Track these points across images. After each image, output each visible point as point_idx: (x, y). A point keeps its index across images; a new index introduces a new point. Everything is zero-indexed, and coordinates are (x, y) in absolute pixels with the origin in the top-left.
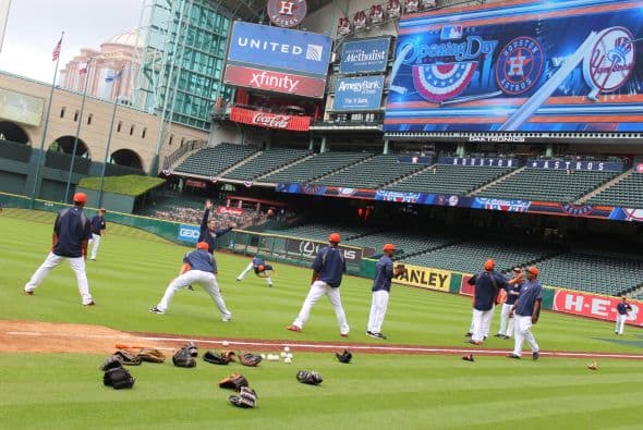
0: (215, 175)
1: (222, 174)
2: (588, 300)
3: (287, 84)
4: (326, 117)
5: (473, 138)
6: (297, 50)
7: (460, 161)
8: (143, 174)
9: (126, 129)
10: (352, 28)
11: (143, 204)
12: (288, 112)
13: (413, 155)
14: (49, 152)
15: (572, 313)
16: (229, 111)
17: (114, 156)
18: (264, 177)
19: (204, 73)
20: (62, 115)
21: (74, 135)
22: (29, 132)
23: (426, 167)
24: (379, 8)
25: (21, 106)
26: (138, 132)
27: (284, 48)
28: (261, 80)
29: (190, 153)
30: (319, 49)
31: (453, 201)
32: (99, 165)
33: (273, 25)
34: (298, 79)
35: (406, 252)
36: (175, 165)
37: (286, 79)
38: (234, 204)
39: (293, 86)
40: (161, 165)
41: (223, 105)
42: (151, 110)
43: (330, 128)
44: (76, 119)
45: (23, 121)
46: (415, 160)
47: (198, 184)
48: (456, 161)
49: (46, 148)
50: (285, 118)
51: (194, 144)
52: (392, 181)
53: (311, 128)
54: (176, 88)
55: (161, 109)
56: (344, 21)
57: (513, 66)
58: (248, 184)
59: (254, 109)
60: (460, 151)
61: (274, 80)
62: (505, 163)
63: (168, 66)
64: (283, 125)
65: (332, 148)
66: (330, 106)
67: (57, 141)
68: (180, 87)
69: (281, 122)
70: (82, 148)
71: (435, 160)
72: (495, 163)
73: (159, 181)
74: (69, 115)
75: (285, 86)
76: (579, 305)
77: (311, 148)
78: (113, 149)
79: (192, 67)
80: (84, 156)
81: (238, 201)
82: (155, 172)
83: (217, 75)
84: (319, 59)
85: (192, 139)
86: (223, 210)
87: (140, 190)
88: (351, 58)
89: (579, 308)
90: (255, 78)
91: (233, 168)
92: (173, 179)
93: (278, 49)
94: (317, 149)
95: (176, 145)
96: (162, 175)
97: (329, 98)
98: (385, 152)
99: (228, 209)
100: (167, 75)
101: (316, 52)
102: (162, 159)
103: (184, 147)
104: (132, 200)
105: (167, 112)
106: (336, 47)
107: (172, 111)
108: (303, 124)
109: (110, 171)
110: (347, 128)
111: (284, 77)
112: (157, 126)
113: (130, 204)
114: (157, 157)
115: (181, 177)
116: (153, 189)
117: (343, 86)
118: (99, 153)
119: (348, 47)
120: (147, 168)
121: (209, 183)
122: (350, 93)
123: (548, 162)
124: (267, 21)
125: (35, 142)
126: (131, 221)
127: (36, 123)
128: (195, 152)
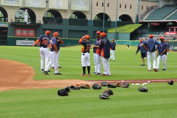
0: (163, 19)
1: (166, 18)
8: (133, 23)
9: (123, 6)
11: (134, 36)
14: (94, 20)
17: (120, 18)
20: (97, 5)
21: (103, 12)
22: (85, 14)
25: (81, 4)
26: (128, 7)
29: (151, 12)
32: (114, 22)
36: (145, 18)
38: (172, 30)
40: (139, 19)
44: (103, 6)
45: (82, 10)
47: (156, 24)
49: (93, 19)
51: (152, 8)
67: (97, 15)
70: (107, 17)
73: (140, 25)
74: (100, 5)
78: (119, 15)
80: (109, 20)
81: (174, 28)
82: (137, 22)
85: (151, 6)
86: (168, 33)
87: (132, 31)
91: (170, 15)
92: (145, 24)
95: (145, 9)
96: (140, 23)
99: (170, 33)
102: (139, 16)
103: (148, 10)
104: (129, 34)
109: (119, 24)
112: (135, 3)
113: (129, 36)
114: (138, 16)
115: (148, 22)
116: (138, 29)
118: (114, 18)
120: (134, 20)
121: (160, 23)
125: (89, 18)
126: (130, 43)
127: (88, 10)
128: (153, 11)
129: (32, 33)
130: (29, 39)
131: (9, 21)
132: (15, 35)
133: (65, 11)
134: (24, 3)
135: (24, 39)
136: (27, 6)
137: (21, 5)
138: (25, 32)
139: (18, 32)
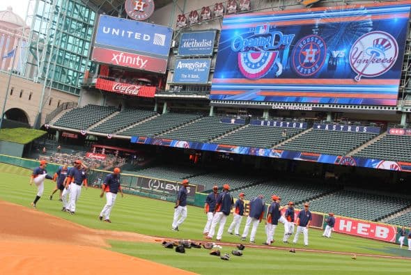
0: (84, 129)
1: (90, 128)
2: (355, 224)
3: (139, 63)
4: (167, 87)
5: (275, 106)
6: (146, 37)
7: (266, 123)
8: (29, 127)
9: (16, 93)
10: (188, 22)
11: (30, 150)
12: (138, 83)
13: (231, 118)
15: (344, 233)
16: (95, 81)
18: (121, 131)
19: (75, 52)
23: (241, 126)
24: (208, 9)
26: (26, 95)
27: (137, 36)
28: (120, 59)
29: (64, 112)
30: (163, 37)
31: (261, 153)
33: (129, 18)
34: (146, 58)
36: (54, 121)
37: (138, 59)
38: (99, 151)
39: (143, 64)
40: (43, 121)
41: (90, 77)
42: (36, 79)
43: (171, 96)
46: (233, 121)
47: (71, 136)
48: (262, 123)
50: (137, 87)
51: (67, 105)
52: (217, 137)
53: (156, 95)
54: (55, 63)
55: (43, 78)
56: (181, 17)
57: (308, 56)
58: (110, 136)
59: (114, 80)
60: (266, 115)
61: (129, 60)
62: (298, 125)
63: (49, 46)
64: (135, 92)
65: (172, 111)
66: (170, 79)
68: (58, 63)
69: (133, 90)
71: (248, 121)
72: (291, 125)
73: (42, 133)
75: (137, 64)
76: (349, 227)
77: (155, 109)
78: (7, 109)
79: (66, 47)
81: (102, 149)
82: (38, 126)
83: (86, 54)
84: (163, 45)
85: (66, 101)
86: (91, 155)
87: (28, 140)
88: (186, 45)
89: (349, 229)
90: (115, 57)
91: (98, 124)
92: (51, 131)
93: (133, 36)
94: (160, 111)
95: (54, 107)
96: (43, 128)
97: (169, 73)
98: (211, 114)
99: (94, 154)
100: (48, 53)
101: (161, 39)
102: (44, 116)
103: (61, 107)
104: (22, 147)
105: (48, 81)
106: (175, 35)
107: (52, 80)
108: (150, 92)
110: (183, 96)
111: (136, 57)
112: (40, 91)
113: (21, 149)
114: (40, 115)
115: (57, 129)
116: (38, 138)
117: (180, 65)
119: (185, 37)
120: (32, 122)
121: (79, 134)
122: (185, 71)
123: (328, 125)
124: (124, 15)
126: (22, 162)
128: (68, 111)
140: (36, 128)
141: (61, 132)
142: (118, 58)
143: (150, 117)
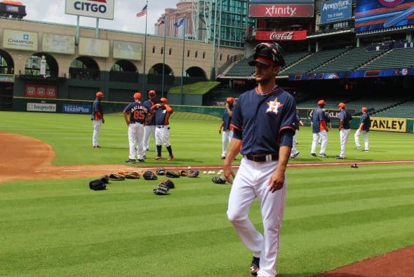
0: (250, 75)
3: (289, 11)
4: (317, 29)
7: (409, 45)
8: (206, 80)
9: (192, 54)
11: (209, 99)
12: (292, 29)
13: (376, 45)
14: (149, 75)
16: (254, 34)
17: (188, 71)
19: (236, 12)
20: (154, 52)
21: (162, 62)
22: (136, 65)
23: (386, 52)
25: (129, 50)
26: (200, 55)
29: (233, 64)
31: (404, 72)
32: (179, 78)
34: (296, 6)
35: (376, 109)
36: (225, 73)
37: (288, 8)
39: (293, 12)
40: (216, 74)
41: (250, 30)
42: (206, 41)
43: (320, 35)
44: (162, 53)
45: (132, 58)
46: (378, 48)
47: (240, 82)
48: (406, 45)
49: (147, 73)
50: (291, 33)
51: (235, 57)
52: (363, 64)
53: (308, 37)
54: (220, 24)
55: (212, 39)
59: (271, 31)
61: (280, 10)
63: (213, 11)
64: (289, 38)
65: (323, 49)
66: (318, 21)
67: (153, 67)
68: (222, 24)
69: (288, 36)
70: (168, 69)
71: (391, 46)
73: (216, 83)
74: (158, 50)
75: (288, 13)
77: (309, 50)
78: (187, 68)
79: (228, 10)
80: (170, 74)
82: (213, 78)
83: (245, 12)
85: (234, 55)
87: (205, 91)
90: (268, 10)
92: (224, 82)
94: (313, 50)
95: (225, 60)
96: (219, 80)
97: (317, 16)
98: (358, 46)
100: (213, 17)
102: (216, 70)
103: (230, 61)
104: (201, 98)
105: (216, 40)
107: (219, 39)
108: (303, 35)
109: (186, 81)
111: (286, 7)
112: (211, 50)
113: (200, 100)
114: (214, 69)
115: (229, 79)
116: (213, 89)
117: (326, 7)
118: (178, 71)
120: (209, 76)
121: (246, 80)
122: (330, 11)
125: (140, 70)
126: (202, 110)
127: (139, 59)
128: (236, 62)
129: (51, 92)
130: (48, 102)
131: (16, 73)
132: (25, 94)
133: (104, 59)
134: (40, 45)
135: (39, 101)
136: (45, 50)
137: (35, 48)
138: (41, 91)
139: (31, 90)
140: (212, 81)
141: (233, 80)
142: (271, 11)
143: (305, 56)
